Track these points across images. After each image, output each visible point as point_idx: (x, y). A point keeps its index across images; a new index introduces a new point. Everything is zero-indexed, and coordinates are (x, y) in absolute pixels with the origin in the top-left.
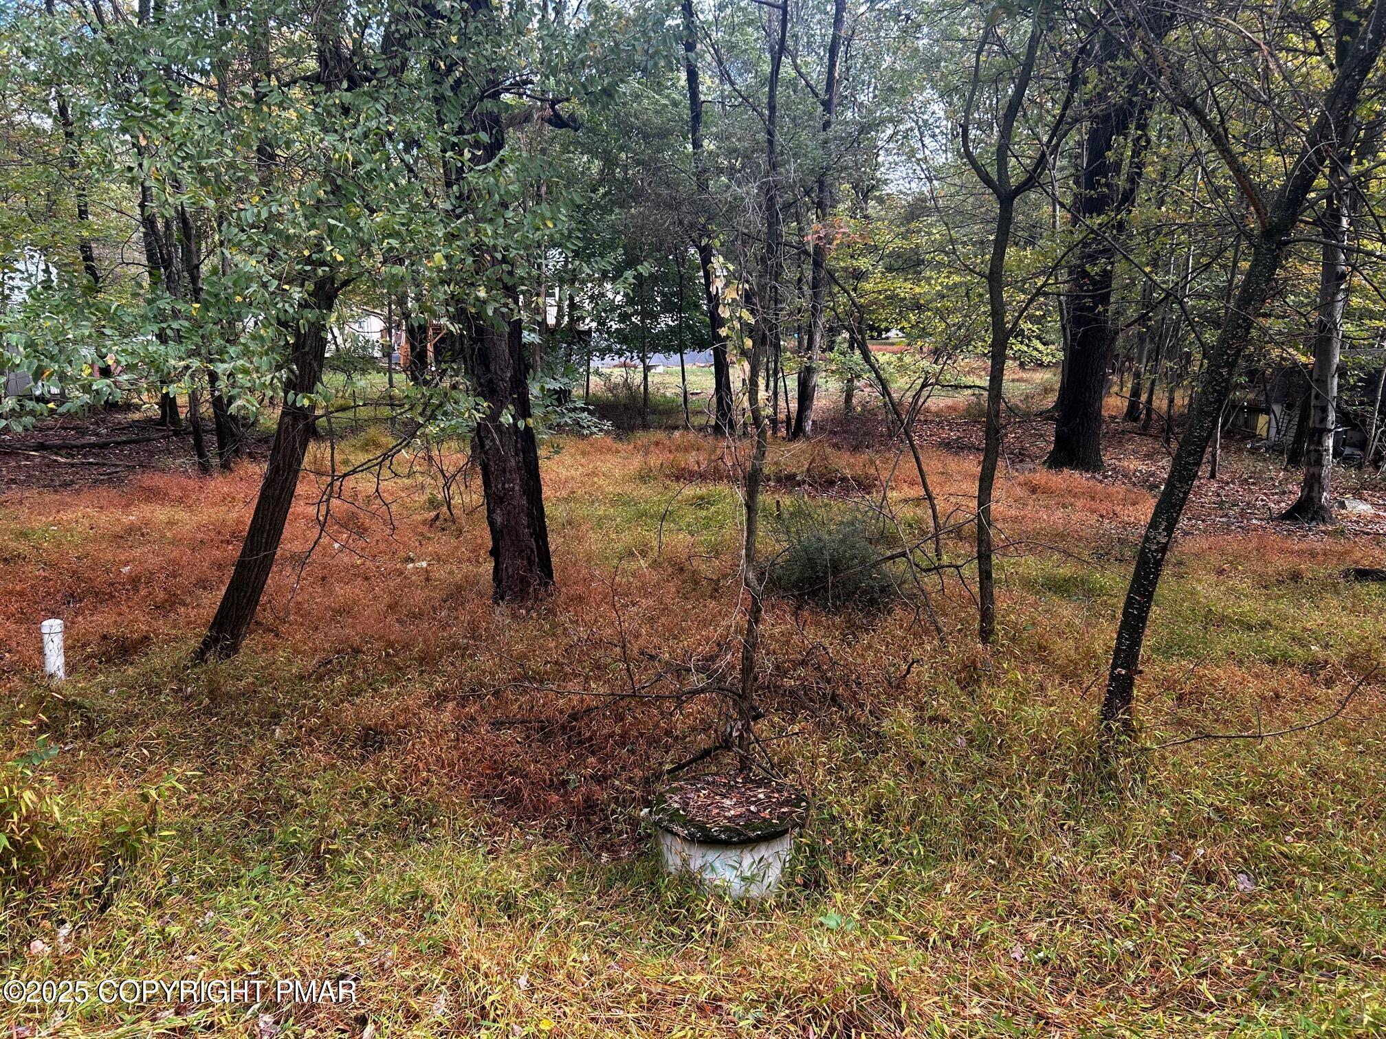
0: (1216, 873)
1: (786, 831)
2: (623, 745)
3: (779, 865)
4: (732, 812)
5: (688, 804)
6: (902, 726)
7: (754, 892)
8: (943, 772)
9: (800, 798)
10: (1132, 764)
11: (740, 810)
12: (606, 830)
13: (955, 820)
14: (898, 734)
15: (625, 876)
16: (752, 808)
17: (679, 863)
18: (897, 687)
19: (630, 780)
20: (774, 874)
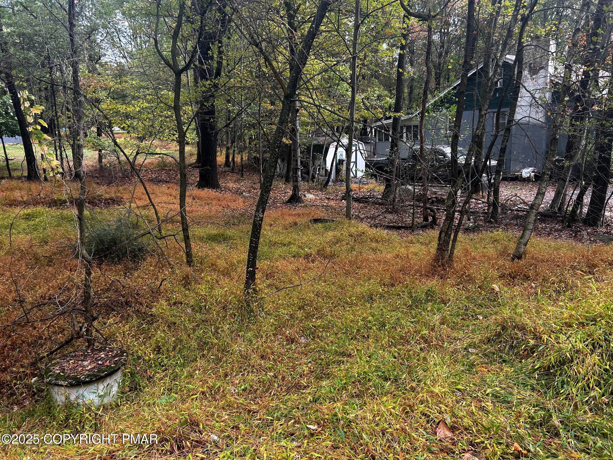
1: (119, 368)
2: (13, 349)
3: (117, 385)
4: (90, 367)
5: (64, 369)
6: (163, 309)
7: (106, 401)
8: (184, 326)
9: (123, 352)
11: (93, 365)
12: (12, 394)
13: (194, 344)
14: (161, 313)
15: (31, 414)
16: (100, 362)
17: (63, 399)
18: (156, 293)
19: (22, 366)
20: (115, 389)
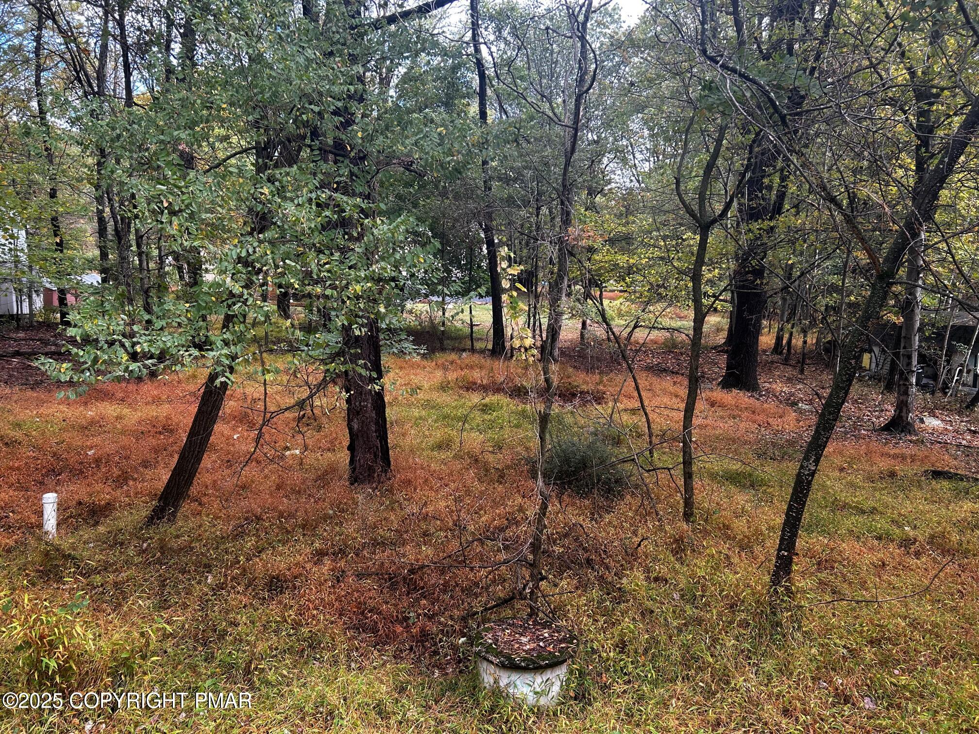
0: (850, 696)
1: (565, 661)
2: (445, 591)
3: (559, 683)
4: (528, 647)
5: (497, 640)
6: (637, 585)
7: (543, 701)
8: (665, 619)
9: (573, 638)
10: (792, 616)
11: (533, 645)
12: (436, 653)
13: (676, 653)
14: (634, 590)
15: (453, 687)
16: (541, 644)
17: (492, 681)
18: (632, 555)
19: (451, 618)
20: (556, 689)
